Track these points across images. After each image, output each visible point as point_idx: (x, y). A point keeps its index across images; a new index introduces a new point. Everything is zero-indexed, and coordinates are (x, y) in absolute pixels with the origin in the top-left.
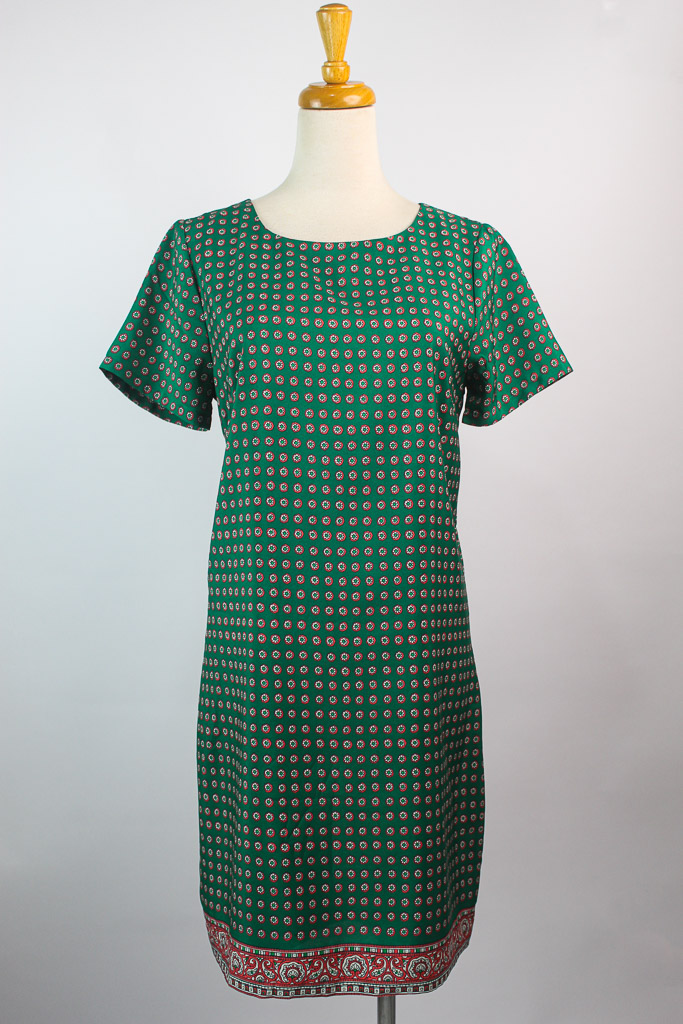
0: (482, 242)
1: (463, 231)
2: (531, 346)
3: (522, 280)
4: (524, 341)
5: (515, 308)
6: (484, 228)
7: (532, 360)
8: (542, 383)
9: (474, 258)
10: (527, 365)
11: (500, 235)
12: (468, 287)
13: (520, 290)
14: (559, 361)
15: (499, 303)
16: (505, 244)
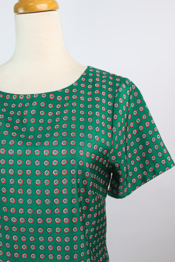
0: (120, 90)
1: (110, 83)
2: (150, 151)
3: (146, 111)
4: (146, 148)
5: (141, 128)
6: (123, 80)
7: (150, 160)
8: (155, 173)
9: (114, 100)
10: (147, 162)
11: (133, 84)
12: (109, 119)
13: (144, 117)
14: (166, 160)
15: (132, 125)
16: (136, 90)
